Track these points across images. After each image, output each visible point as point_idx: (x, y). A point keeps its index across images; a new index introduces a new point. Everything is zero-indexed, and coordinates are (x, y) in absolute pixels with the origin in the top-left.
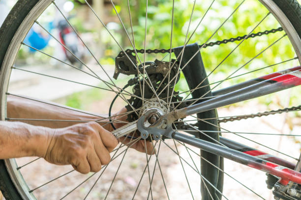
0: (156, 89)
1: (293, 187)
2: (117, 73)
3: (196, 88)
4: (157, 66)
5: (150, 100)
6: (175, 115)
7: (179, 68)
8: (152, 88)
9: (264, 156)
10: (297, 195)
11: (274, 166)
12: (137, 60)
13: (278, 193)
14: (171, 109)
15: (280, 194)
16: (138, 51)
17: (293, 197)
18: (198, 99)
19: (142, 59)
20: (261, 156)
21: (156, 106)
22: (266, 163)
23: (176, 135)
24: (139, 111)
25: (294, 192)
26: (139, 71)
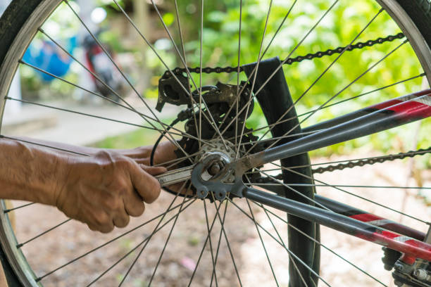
0: (218, 125)
1: (422, 266)
2: (161, 102)
3: (278, 123)
4: (219, 91)
5: (211, 141)
6: (246, 162)
7: (252, 93)
8: (213, 123)
9: (378, 222)
10: (428, 278)
11: (393, 236)
12: (191, 82)
13: (400, 275)
14: (242, 154)
15: (403, 276)
16: (192, 70)
17: (422, 281)
18: (280, 138)
19: (197, 81)
20: (375, 222)
21: (218, 149)
22: (381, 232)
23: (249, 193)
24: (194, 157)
25: (423, 274)
26: (193, 99)
